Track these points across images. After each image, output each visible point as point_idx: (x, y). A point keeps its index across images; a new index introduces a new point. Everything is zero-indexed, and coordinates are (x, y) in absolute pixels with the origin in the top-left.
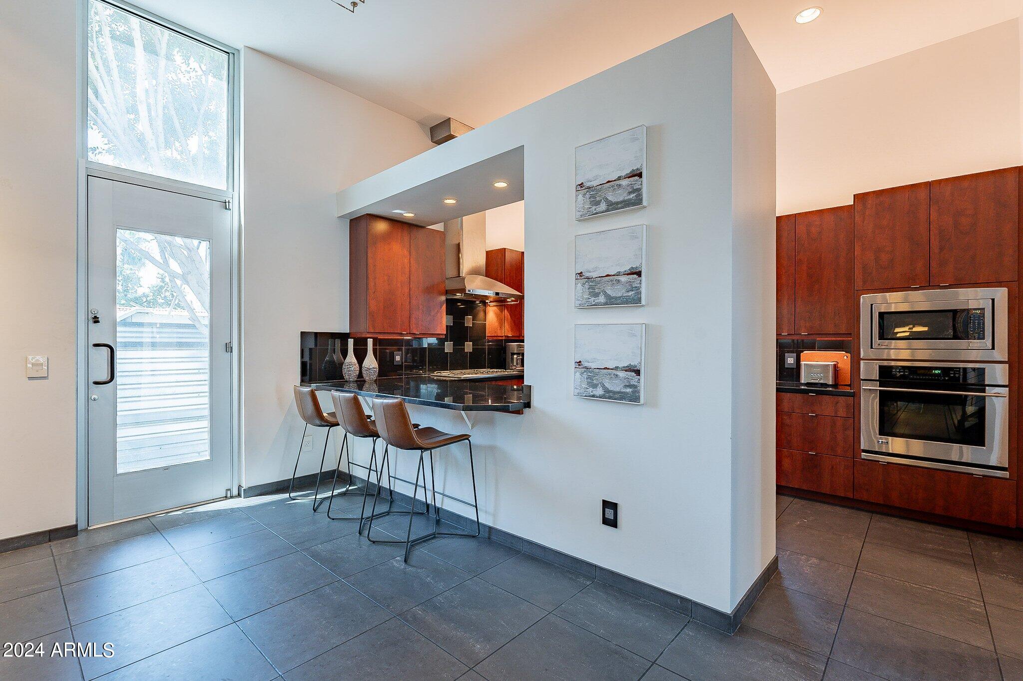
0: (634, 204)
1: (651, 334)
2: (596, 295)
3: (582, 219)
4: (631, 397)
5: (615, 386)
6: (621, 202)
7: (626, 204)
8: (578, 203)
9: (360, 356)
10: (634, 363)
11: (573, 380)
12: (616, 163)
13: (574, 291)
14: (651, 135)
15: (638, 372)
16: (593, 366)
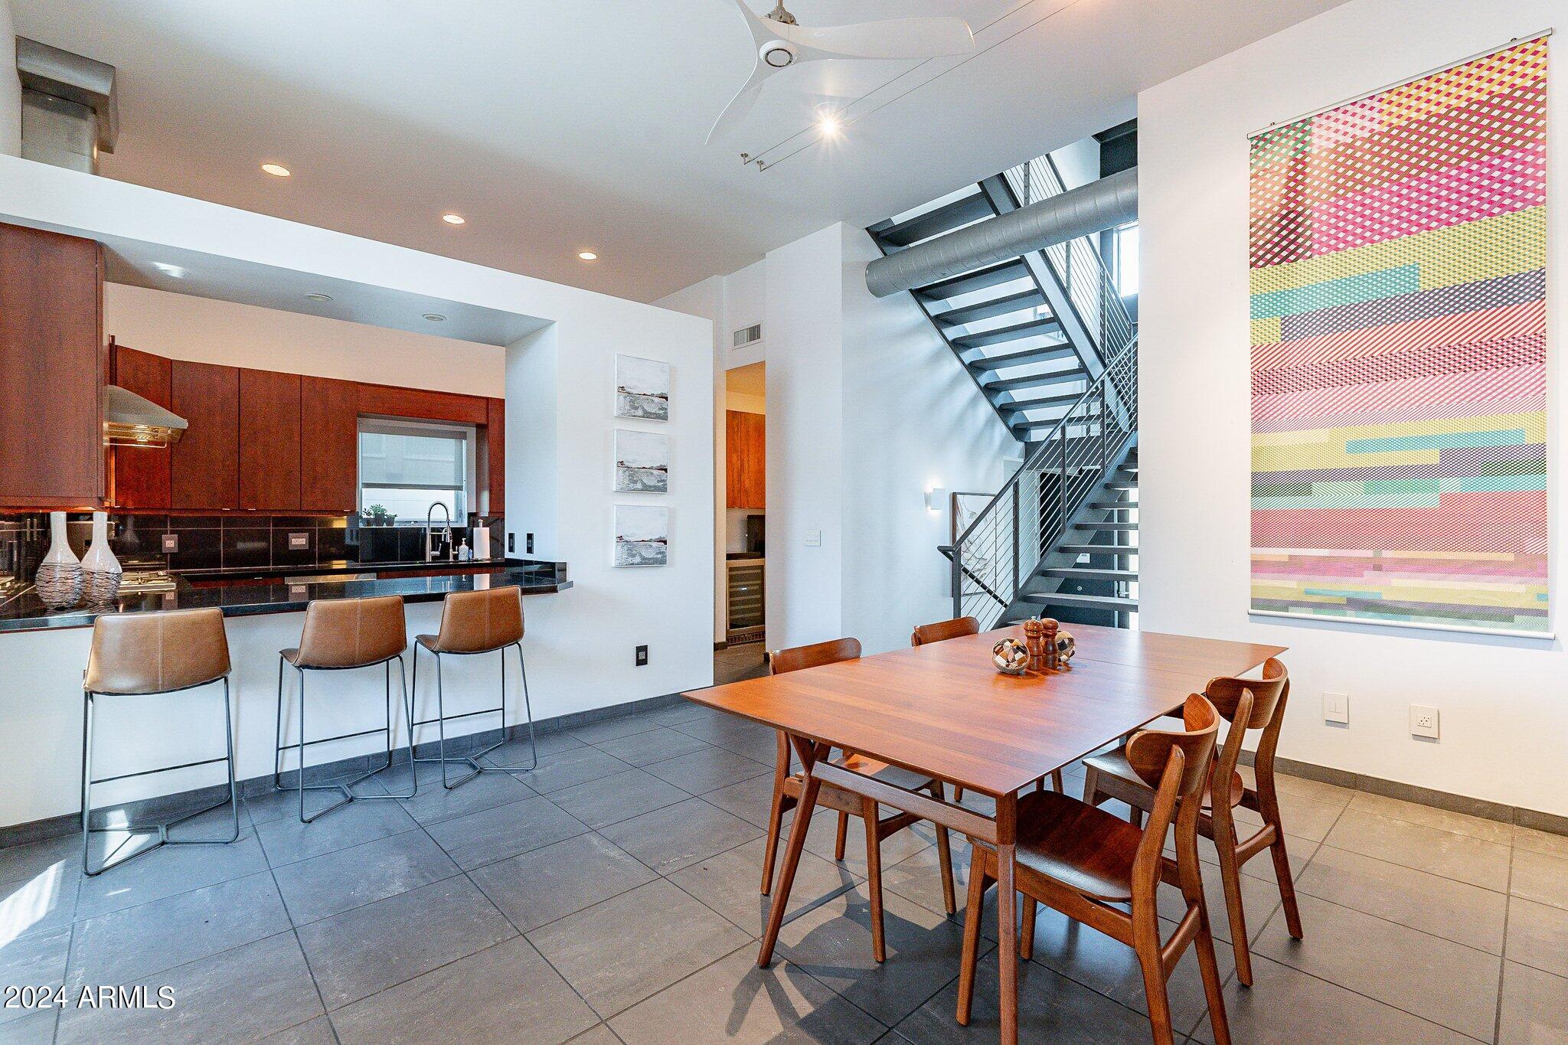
0: (662, 418)
1: (672, 515)
2: (635, 482)
3: (622, 416)
4: (661, 561)
5: (650, 554)
6: (654, 414)
7: (658, 417)
8: (617, 403)
10: (663, 535)
11: (614, 553)
12: (649, 383)
13: (615, 478)
14: (673, 371)
15: (665, 542)
16: (632, 540)
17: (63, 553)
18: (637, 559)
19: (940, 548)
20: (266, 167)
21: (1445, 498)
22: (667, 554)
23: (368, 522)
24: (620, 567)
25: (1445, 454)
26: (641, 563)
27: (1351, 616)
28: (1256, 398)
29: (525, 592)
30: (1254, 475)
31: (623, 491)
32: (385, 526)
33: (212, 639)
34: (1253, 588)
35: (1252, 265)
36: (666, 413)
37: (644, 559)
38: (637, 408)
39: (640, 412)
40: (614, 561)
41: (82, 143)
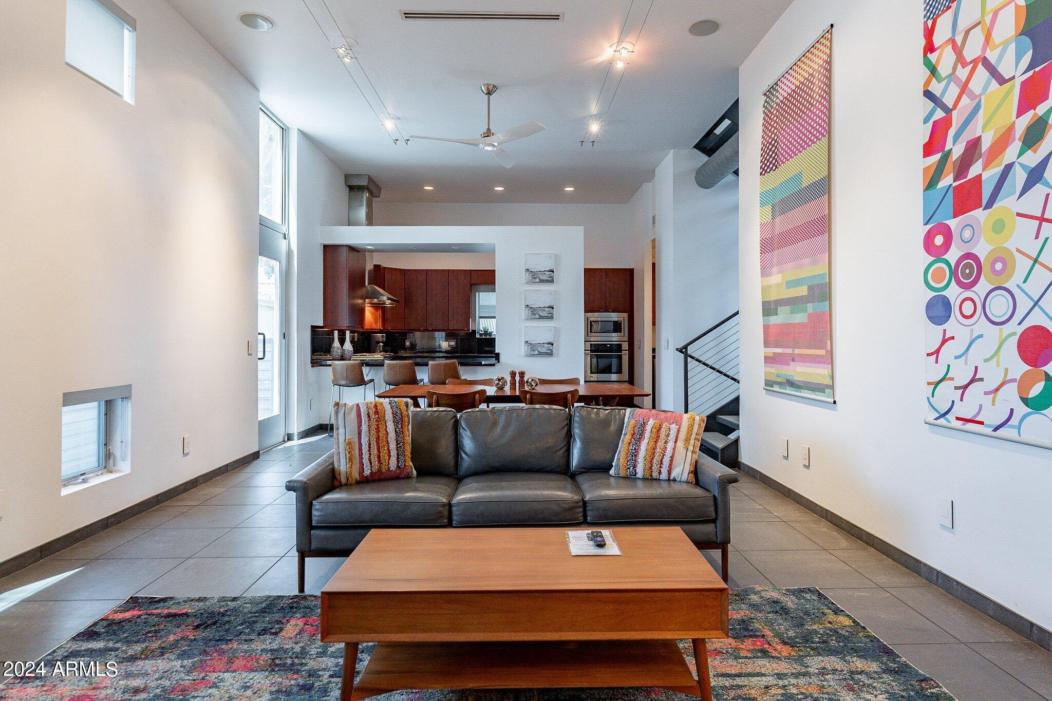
0: (551, 282)
1: (557, 331)
2: (535, 315)
3: (528, 283)
4: (550, 354)
5: (543, 350)
6: (546, 280)
7: (547, 281)
8: (525, 277)
9: (342, 342)
10: (551, 341)
11: (523, 349)
12: (543, 265)
13: (524, 313)
14: (557, 258)
15: (552, 344)
16: (533, 343)
17: (336, 344)
18: (536, 352)
19: (677, 349)
20: (425, 188)
21: (810, 315)
22: (554, 350)
23: (481, 335)
24: (527, 356)
25: (810, 288)
26: (538, 354)
27: (788, 390)
28: (762, 256)
30: (763, 302)
31: (528, 319)
32: (488, 337)
33: (358, 371)
34: (766, 373)
35: (761, 174)
36: (553, 279)
37: (540, 352)
38: (536, 278)
39: (538, 280)
40: (523, 353)
41: (363, 201)
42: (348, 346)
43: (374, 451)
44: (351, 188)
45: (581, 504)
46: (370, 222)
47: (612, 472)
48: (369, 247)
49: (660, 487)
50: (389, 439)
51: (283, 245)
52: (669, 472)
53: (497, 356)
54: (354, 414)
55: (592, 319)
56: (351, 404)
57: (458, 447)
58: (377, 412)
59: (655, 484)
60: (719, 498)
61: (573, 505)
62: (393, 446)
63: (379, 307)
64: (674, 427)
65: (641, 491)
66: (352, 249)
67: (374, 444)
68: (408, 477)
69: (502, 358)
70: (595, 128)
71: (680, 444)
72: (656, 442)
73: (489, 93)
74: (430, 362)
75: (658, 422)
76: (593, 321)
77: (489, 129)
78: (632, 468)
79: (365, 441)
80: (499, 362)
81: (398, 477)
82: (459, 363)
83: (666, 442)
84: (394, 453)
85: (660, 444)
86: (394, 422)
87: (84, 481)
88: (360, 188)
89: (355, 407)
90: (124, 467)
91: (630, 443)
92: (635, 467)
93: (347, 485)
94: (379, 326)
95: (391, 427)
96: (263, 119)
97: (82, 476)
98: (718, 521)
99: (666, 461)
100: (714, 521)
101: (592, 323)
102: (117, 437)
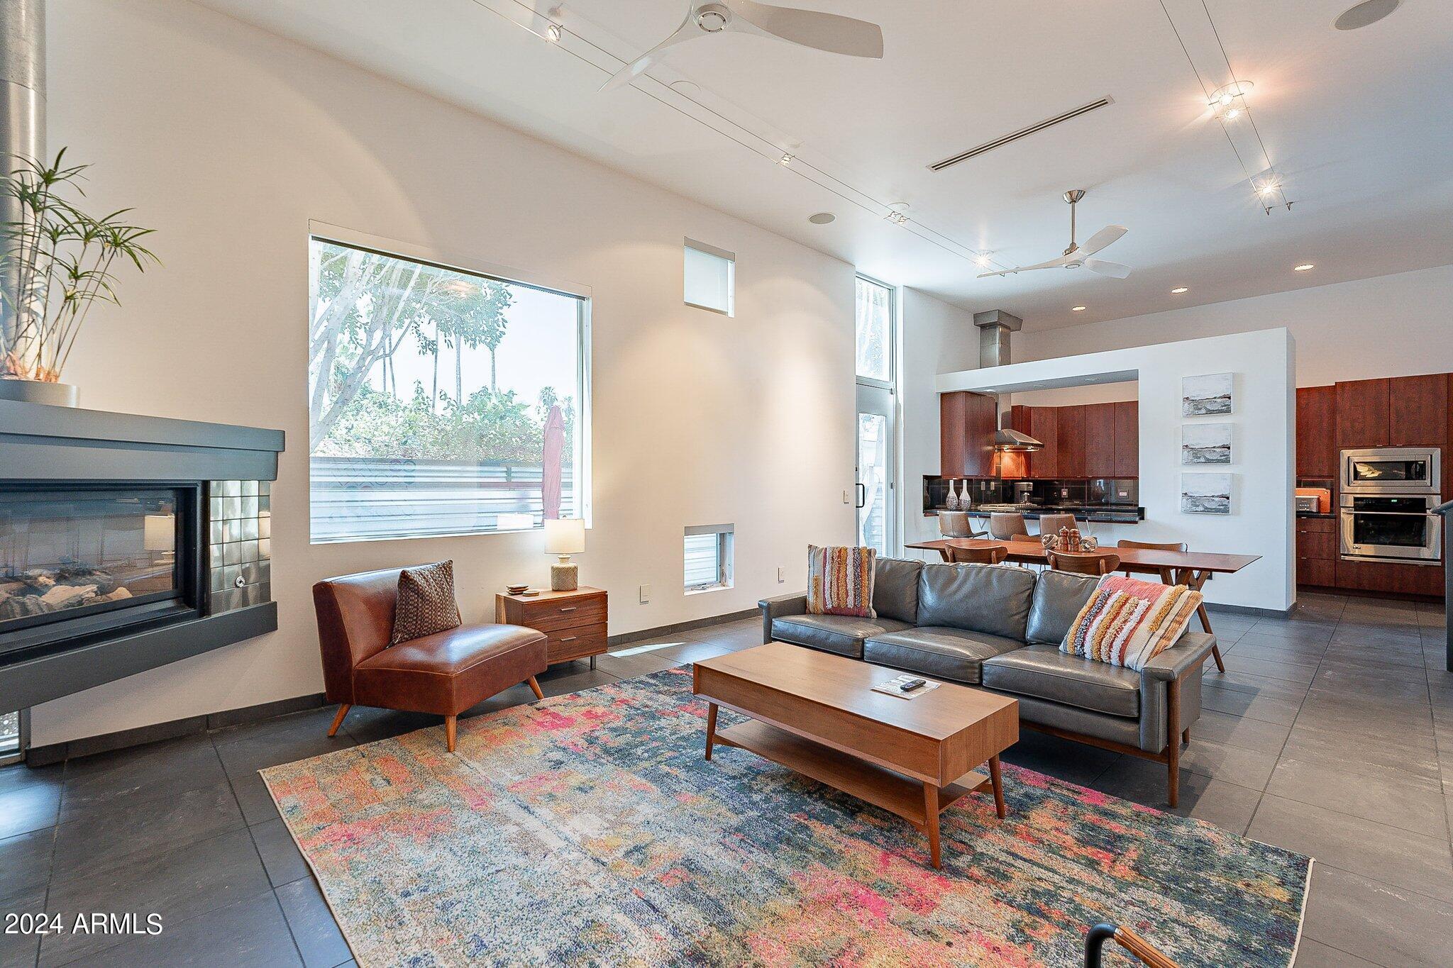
0: (1226, 412)
2: (1199, 457)
3: (1187, 416)
4: (1223, 511)
5: (1213, 505)
6: (1217, 410)
7: (1220, 412)
8: (1182, 407)
9: (958, 491)
11: (1180, 503)
13: (1182, 455)
14: (1236, 378)
15: (1228, 498)
16: (1196, 495)
17: (952, 493)
18: (1201, 508)
20: (1075, 309)
22: (1230, 506)
24: (1186, 512)
26: (1204, 511)
29: (1078, 520)
31: (1188, 463)
36: (1229, 408)
37: (1207, 508)
38: (1200, 409)
39: (1203, 411)
40: (1179, 509)
41: (996, 339)
42: (965, 496)
43: (835, 589)
44: (983, 327)
45: (977, 665)
46: (1006, 360)
47: (1061, 647)
48: (988, 391)
49: (1107, 672)
50: (847, 581)
51: (890, 400)
52: (1121, 658)
53: (1141, 512)
54: (822, 555)
55: (1356, 460)
56: (821, 547)
57: (918, 598)
58: (839, 556)
59: (1104, 667)
60: (1144, 695)
61: (966, 664)
62: (850, 586)
63: (1019, 451)
64: (1144, 603)
65: (1086, 671)
66: (971, 394)
67: (835, 583)
68: (867, 617)
69: (1148, 514)
70: (1268, 190)
71: (1145, 626)
72: (1113, 620)
73: (1073, 201)
74: (1042, 516)
75: (1127, 595)
76: (1357, 463)
77: (1073, 244)
78: (1079, 646)
79: (828, 579)
80: (1142, 518)
81: (856, 615)
82: (1076, 518)
83: (1125, 622)
84: (851, 593)
85: (1117, 623)
86: (854, 566)
87: (703, 589)
88: (993, 326)
89: (823, 551)
90: (731, 583)
91: (1083, 617)
92: (1083, 645)
93: (814, 614)
94: (1022, 473)
95: (850, 570)
96: (862, 287)
97: (703, 586)
98: (1142, 722)
99: (1117, 644)
100: (1136, 720)
101: (1358, 466)
102: (727, 562)
